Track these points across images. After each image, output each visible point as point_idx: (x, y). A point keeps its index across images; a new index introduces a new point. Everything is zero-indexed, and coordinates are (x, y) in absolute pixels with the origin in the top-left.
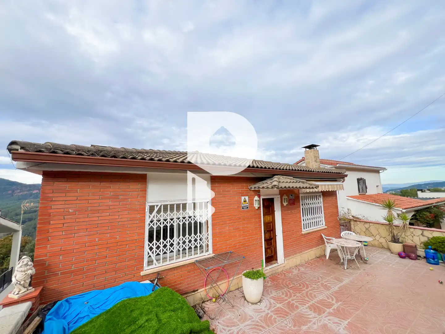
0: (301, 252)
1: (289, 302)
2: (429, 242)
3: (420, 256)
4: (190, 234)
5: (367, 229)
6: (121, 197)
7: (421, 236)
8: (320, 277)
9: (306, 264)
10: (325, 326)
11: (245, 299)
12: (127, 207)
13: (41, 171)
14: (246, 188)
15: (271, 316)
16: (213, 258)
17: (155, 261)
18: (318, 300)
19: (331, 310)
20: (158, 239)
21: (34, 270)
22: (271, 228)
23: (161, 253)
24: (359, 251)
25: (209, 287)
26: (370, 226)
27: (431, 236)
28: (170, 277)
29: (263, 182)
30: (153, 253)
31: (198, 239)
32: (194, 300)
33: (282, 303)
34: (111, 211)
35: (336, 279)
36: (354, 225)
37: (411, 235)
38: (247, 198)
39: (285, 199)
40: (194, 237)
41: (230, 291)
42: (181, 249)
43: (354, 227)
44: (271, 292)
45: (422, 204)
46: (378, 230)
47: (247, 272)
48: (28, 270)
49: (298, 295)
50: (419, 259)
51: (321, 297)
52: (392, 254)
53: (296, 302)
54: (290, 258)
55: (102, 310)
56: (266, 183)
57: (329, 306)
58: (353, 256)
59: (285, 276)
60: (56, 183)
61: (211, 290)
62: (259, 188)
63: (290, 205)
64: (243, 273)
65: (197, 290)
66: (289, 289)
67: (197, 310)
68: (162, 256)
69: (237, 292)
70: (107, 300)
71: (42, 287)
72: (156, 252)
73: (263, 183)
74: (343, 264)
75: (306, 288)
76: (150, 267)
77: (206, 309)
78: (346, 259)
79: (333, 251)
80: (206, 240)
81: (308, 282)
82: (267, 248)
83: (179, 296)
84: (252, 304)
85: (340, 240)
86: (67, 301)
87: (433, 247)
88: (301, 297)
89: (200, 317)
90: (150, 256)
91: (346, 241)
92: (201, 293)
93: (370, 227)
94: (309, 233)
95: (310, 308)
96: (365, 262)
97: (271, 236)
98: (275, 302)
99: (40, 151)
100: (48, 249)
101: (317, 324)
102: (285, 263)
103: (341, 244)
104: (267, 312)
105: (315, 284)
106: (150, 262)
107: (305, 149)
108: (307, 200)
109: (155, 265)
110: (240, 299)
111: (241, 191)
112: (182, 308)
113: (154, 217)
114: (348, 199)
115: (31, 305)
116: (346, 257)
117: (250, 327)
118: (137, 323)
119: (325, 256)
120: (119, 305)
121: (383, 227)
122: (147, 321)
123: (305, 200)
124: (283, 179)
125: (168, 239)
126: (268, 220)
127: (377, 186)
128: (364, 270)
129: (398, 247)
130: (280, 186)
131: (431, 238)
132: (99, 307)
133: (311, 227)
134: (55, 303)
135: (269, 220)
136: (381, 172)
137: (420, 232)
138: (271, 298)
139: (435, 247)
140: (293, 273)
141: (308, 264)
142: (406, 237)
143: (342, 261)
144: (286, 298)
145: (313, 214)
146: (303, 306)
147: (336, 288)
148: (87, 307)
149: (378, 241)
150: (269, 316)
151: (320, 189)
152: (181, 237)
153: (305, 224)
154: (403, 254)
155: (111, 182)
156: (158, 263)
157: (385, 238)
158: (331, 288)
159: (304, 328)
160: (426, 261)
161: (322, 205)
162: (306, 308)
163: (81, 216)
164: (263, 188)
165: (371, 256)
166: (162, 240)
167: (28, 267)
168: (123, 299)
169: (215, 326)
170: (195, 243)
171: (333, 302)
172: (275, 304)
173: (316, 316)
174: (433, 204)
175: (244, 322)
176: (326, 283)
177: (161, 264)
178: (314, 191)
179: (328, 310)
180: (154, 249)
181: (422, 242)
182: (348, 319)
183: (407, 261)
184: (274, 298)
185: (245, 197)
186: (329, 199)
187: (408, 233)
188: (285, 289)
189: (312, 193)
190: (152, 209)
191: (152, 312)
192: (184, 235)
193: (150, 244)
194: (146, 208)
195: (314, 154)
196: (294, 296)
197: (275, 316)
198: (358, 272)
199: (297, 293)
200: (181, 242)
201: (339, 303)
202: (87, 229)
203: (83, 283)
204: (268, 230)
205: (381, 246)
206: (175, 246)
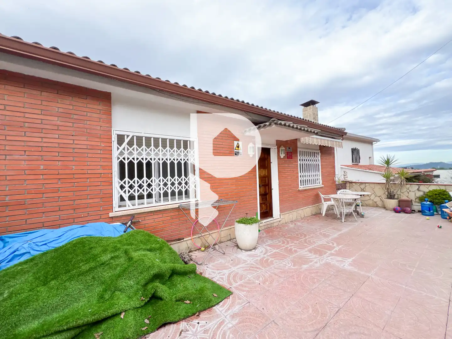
0: (297, 208)
1: (287, 248)
2: (424, 196)
3: (414, 211)
4: (173, 176)
5: (362, 190)
6: (75, 117)
7: (417, 191)
8: (318, 228)
9: (302, 219)
10: (327, 264)
11: (238, 246)
12: (84, 132)
15: (268, 260)
17: (128, 202)
18: (318, 245)
19: (333, 252)
20: (131, 177)
22: (266, 182)
23: (136, 194)
25: (197, 236)
26: (366, 186)
27: (427, 191)
28: (148, 222)
30: (125, 192)
31: (183, 182)
33: (279, 249)
34: (60, 132)
35: (334, 229)
36: (349, 187)
37: (407, 191)
39: (282, 150)
40: (178, 180)
41: (222, 242)
42: (162, 192)
43: (350, 189)
44: (266, 241)
46: (374, 189)
47: (240, 220)
49: (295, 242)
50: (414, 213)
51: (320, 243)
52: (387, 211)
53: (294, 247)
54: (285, 213)
55: (51, 248)
57: (330, 248)
58: (351, 208)
59: (281, 229)
61: (200, 240)
63: (288, 158)
65: (183, 239)
66: (286, 238)
69: (230, 242)
70: (59, 238)
72: (129, 191)
74: (340, 218)
75: (304, 237)
76: (122, 209)
77: (194, 257)
78: (344, 212)
79: (330, 208)
80: (192, 185)
81: (305, 233)
82: (262, 203)
84: (246, 250)
86: (1, 240)
87: (429, 200)
88: (299, 243)
89: (186, 263)
90: (121, 196)
91: (342, 195)
92: (188, 242)
93: (365, 188)
94: (305, 190)
95: (310, 251)
96: (362, 216)
97: (267, 191)
98: (271, 248)
101: (318, 262)
102: (281, 218)
104: (262, 256)
105: (313, 234)
108: (305, 156)
109: (129, 206)
110: (233, 248)
113: (124, 149)
114: (342, 168)
116: (344, 211)
117: (245, 269)
118: (99, 259)
119: (320, 214)
120: (74, 242)
121: (379, 186)
122: (112, 258)
123: (303, 156)
125: (145, 178)
126: (264, 173)
127: (369, 158)
129: (393, 203)
131: (427, 192)
132: (45, 244)
133: (308, 185)
135: (264, 174)
136: (374, 144)
138: (265, 245)
139: (432, 200)
140: (289, 226)
141: (304, 219)
142: (402, 194)
143: (339, 216)
144: (283, 245)
145: (310, 172)
146: (302, 250)
147: (336, 236)
148: (28, 244)
149: (373, 200)
150: (265, 259)
152: (161, 178)
153: (302, 181)
154: (399, 209)
156: (133, 205)
157: (380, 197)
158: (331, 236)
159: (305, 266)
160: (421, 214)
161: (320, 163)
162: (306, 251)
163: (13, 133)
165: (366, 212)
166: (136, 179)
169: (203, 270)
170: (179, 186)
171: (334, 246)
172: (271, 250)
173: (317, 257)
174: (421, 172)
175: (237, 265)
176: (325, 232)
177: (136, 207)
179: (329, 252)
180: (127, 188)
181: (417, 197)
182: (353, 257)
183: (402, 215)
184: (269, 246)
186: (327, 158)
187: (404, 190)
188: (282, 239)
192: (165, 176)
193: (120, 181)
194: (113, 136)
195: (313, 111)
196: (292, 243)
197: (273, 259)
198: (356, 224)
199: (295, 241)
200: (162, 184)
201: (341, 246)
202: (25, 152)
203: (25, 220)
204: (263, 184)
205: (375, 205)
206: (153, 187)
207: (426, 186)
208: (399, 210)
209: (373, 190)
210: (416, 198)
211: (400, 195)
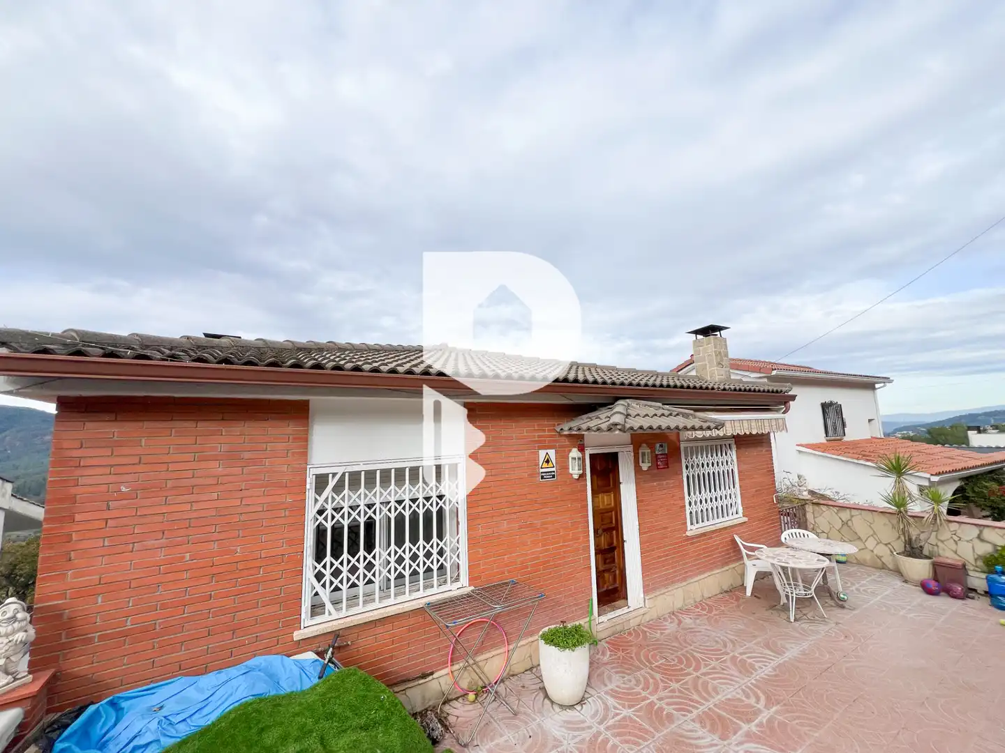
0: (684, 579)
1: (652, 704)
2: (996, 555)
3: (975, 590)
4: (414, 540)
5: (845, 524)
6: (247, 455)
7: (977, 542)
8: (731, 641)
9: (697, 607)
11: (547, 696)
12: (260, 480)
13: (54, 396)
14: (549, 431)
15: (606, 741)
16: (469, 596)
17: (329, 606)
18: (723, 699)
19: (753, 727)
20: (336, 554)
21: (32, 631)
22: (612, 522)
23: (344, 587)
24: (824, 577)
25: (461, 665)
26: (852, 516)
27: (1001, 542)
28: (365, 643)
29: (590, 415)
30: (324, 586)
31: (435, 551)
32: (424, 698)
33: (635, 706)
34: (221, 488)
35: (767, 646)
36: (813, 513)
37: (952, 537)
38: (552, 453)
39: (644, 454)
40: (424, 547)
41: (513, 675)
42: (392, 577)
43: (814, 518)
44: (610, 678)
45: (979, 463)
46: (872, 525)
47: (550, 630)
48: (14, 632)
49: (675, 685)
50: (973, 598)
51: (729, 692)
52: (905, 585)
53: (668, 704)
54: (658, 593)
55: (193, 728)
56: (598, 418)
57: (748, 715)
58: (810, 589)
59: (645, 637)
60: (89, 425)
61: (466, 674)
62: (579, 429)
63: (658, 468)
64: (541, 633)
65: (432, 674)
66: (652, 670)
67: (427, 723)
68: (347, 592)
69: (529, 676)
70: (206, 702)
71: (53, 670)
72: (332, 583)
73: (590, 418)
74: (786, 608)
75: (694, 670)
76: (318, 619)
77: (452, 719)
78: (792, 597)
79: (762, 576)
80: (452, 555)
81: (699, 654)
82: (604, 571)
83: (383, 691)
84: (562, 707)
85: (778, 550)
86: (113, 704)
88: (680, 691)
89: (435, 742)
90: (317, 594)
91: (792, 553)
92: (441, 680)
93: (851, 520)
94: (704, 534)
95: (701, 720)
96: (840, 603)
97: (612, 543)
98: (617, 703)
99: (46, 351)
100: (69, 580)
102: (647, 606)
103: (780, 561)
104: (596, 728)
105: (717, 659)
106: (317, 609)
107: (694, 335)
108: (700, 457)
109: (330, 614)
110: (534, 695)
111: (539, 436)
112: (388, 719)
113: (326, 500)
114: (800, 452)
115: (22, 716)
116: (792, 593)
119: (743, 588)
120: (233, 716)
121: (884, 519)
123: (694, 457)
124: (636, 407)
125: (362, 553)
126: (606, 503)
127: (870, 421)
128: (837, 624)
129: (920, 569)
130: (628, 426)
131: (1001, 546)
132: (184, 720)
133: (708, 520)
134: (82, 709)
135: (607, 505)
136: (879, 388)
137: (976, 531)
138: (606, 693)
140: (665, 629)
141: (704, 607)
142: (940, 544)
143: (784, 600)
144: (644, 694)
145: (713, 490)
146: (684, 715)
147: (768, 670)
148: (156, 721)
149: (872, 551)
150: (600, 739)
151: (729, 431)
152: (393, 546)
153: (694, 513)
154: (933, 585)
155: (223, 419)
156: (337, 610)
157: (889, 546)
158: (756, 670)
160: (990, 603)
161: (736, 467)
162: (693, 720)
163: (147, 502)
164: (589, 429)
165: (854, 588)
166: (345, 556)
167: (16, 625)
168: (243, 700)
170: (426, 560)
171: (758, 706)
172: (618, 709)
173: (715, 742)
176: (744, 657)
177: (344, 613)
178: (714, 435)
179: (745, 727)
180: (328, 577)
181: (979, 556)
183: (942, 602)
184: (615, 694)
185: (549, 451)
186: (753, 452)
187: (945, 534)
188: (644, 672)
189: (711, 439)
190: (321, 481)
191: (311, 731)
192: (400, 542)
193: (316, 564)
194: (308, 480)
195: (715, 348)
196: (665, 688)
197: (616, 740)
198: (822, 628)
199: (671, 680)
200: (393, 559)
201: (774, 709)
202: (163, 533)
203: (152, 660)
204: (605, 527)
205: (880, 564)
206: (377, 568)
207: (997, 530)
208: (933, 588)
209: (871, 527)
210: (976, 556)
211: (937, 545)
